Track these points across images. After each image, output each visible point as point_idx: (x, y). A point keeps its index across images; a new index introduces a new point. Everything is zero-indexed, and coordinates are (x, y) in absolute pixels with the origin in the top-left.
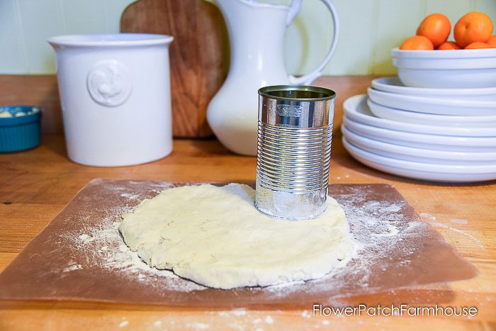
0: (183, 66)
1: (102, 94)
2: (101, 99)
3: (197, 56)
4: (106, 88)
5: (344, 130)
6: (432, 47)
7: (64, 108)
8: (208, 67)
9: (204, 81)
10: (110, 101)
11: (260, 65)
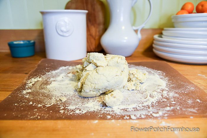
0: (89, 25)
1: (62, 31)
2: (61, 33)
3: (95, 20)
4: (63, 29)
5: (154, 46)
6: (188, 13)
7: (45, 40)
8: (99, 24)
9: (98, 30)
10: (65, 34)
11: (122, 19)
